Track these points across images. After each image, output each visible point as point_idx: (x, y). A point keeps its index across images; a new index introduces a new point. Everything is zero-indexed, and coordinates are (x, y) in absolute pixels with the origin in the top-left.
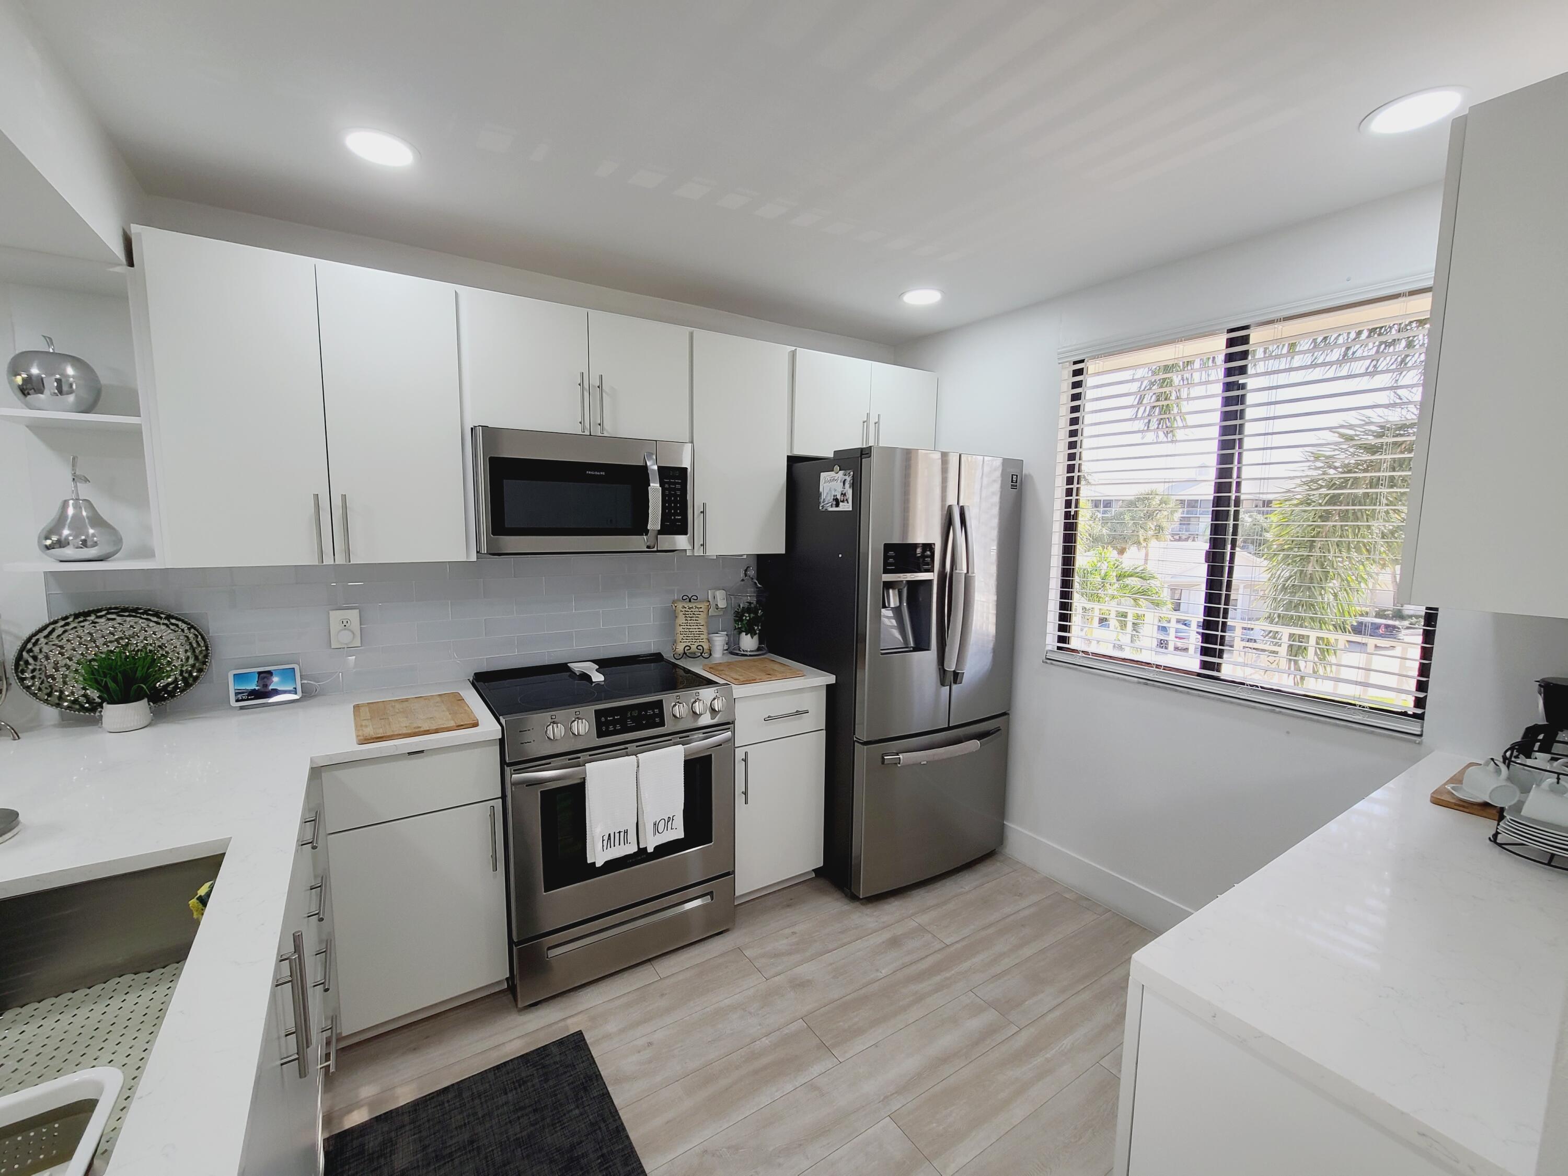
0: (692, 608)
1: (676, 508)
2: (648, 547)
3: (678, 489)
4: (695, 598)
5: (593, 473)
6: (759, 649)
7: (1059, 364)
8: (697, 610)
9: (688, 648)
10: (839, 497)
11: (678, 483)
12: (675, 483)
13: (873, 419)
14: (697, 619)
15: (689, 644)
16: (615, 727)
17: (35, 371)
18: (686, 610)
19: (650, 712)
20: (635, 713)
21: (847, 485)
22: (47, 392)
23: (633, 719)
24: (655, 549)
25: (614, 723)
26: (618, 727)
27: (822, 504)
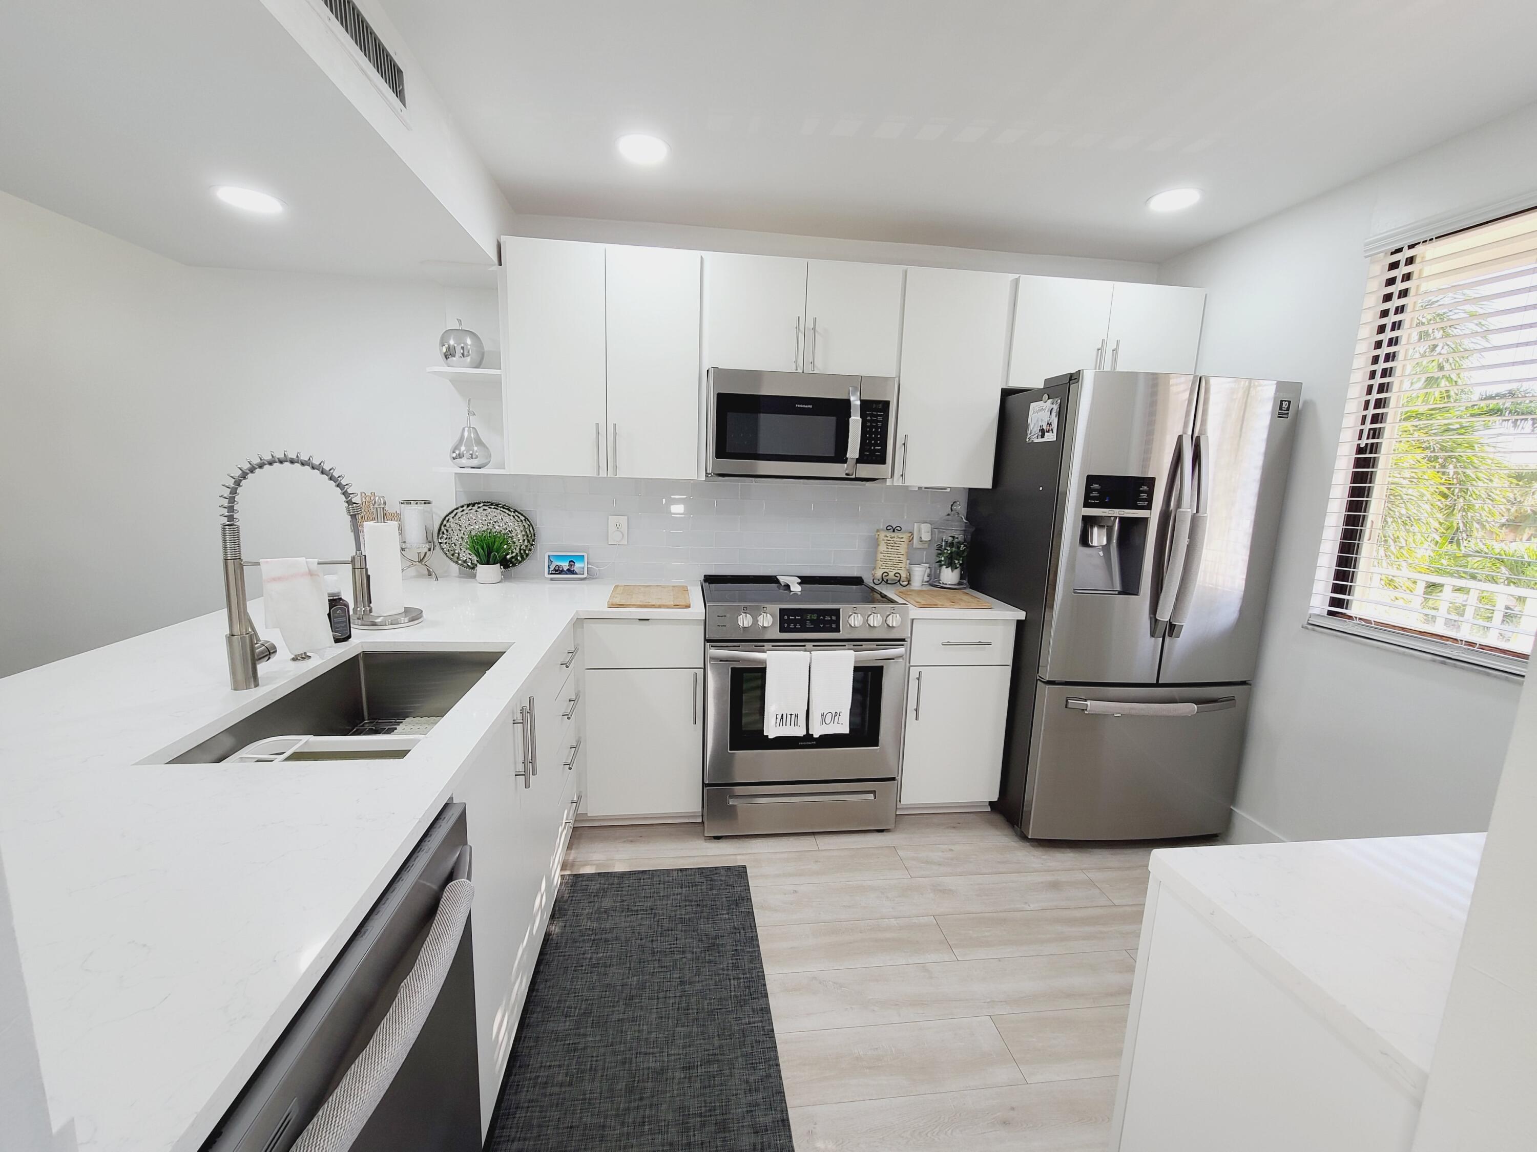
0: (894, 537)
1: (876, 439)
2: (847, 474)
3: (879, 421)
4: (899, 529)
5: (801, 406)
6: (959, 584)
7: (1366, 257)
8: (898, 539)
9: (886, 574)
10: (1044, 428)
11: (880, 416)
12: (877, 416)
13: (1111, 346)
14: (898, 548)
15: (887, 571)
16: (795, 625)
17: (452, 342)
18: (889, 539)
19: (828, 618)
20: (815, 617)
21: (1054, 414)
22: (457, 356)
23: (812, 621)
24: (854, 476)
25: (795, 622)
26: (798, 626)
27: (1029, 436)
